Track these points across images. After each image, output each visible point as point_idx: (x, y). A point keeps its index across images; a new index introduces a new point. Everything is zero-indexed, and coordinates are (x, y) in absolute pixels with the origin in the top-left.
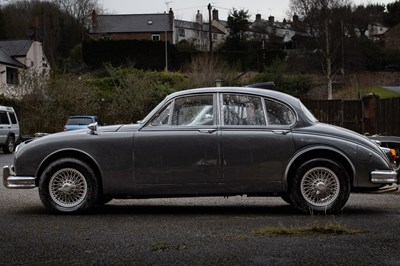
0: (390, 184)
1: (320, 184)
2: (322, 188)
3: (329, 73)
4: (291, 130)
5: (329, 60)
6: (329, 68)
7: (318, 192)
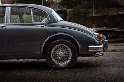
0: (100, 52)
1: (61, 53)
2: (62, 56)
3: (94, 8)
4: (45, 25)
5: (93, 4)
6: (94, 6)
7: (60, 58)
